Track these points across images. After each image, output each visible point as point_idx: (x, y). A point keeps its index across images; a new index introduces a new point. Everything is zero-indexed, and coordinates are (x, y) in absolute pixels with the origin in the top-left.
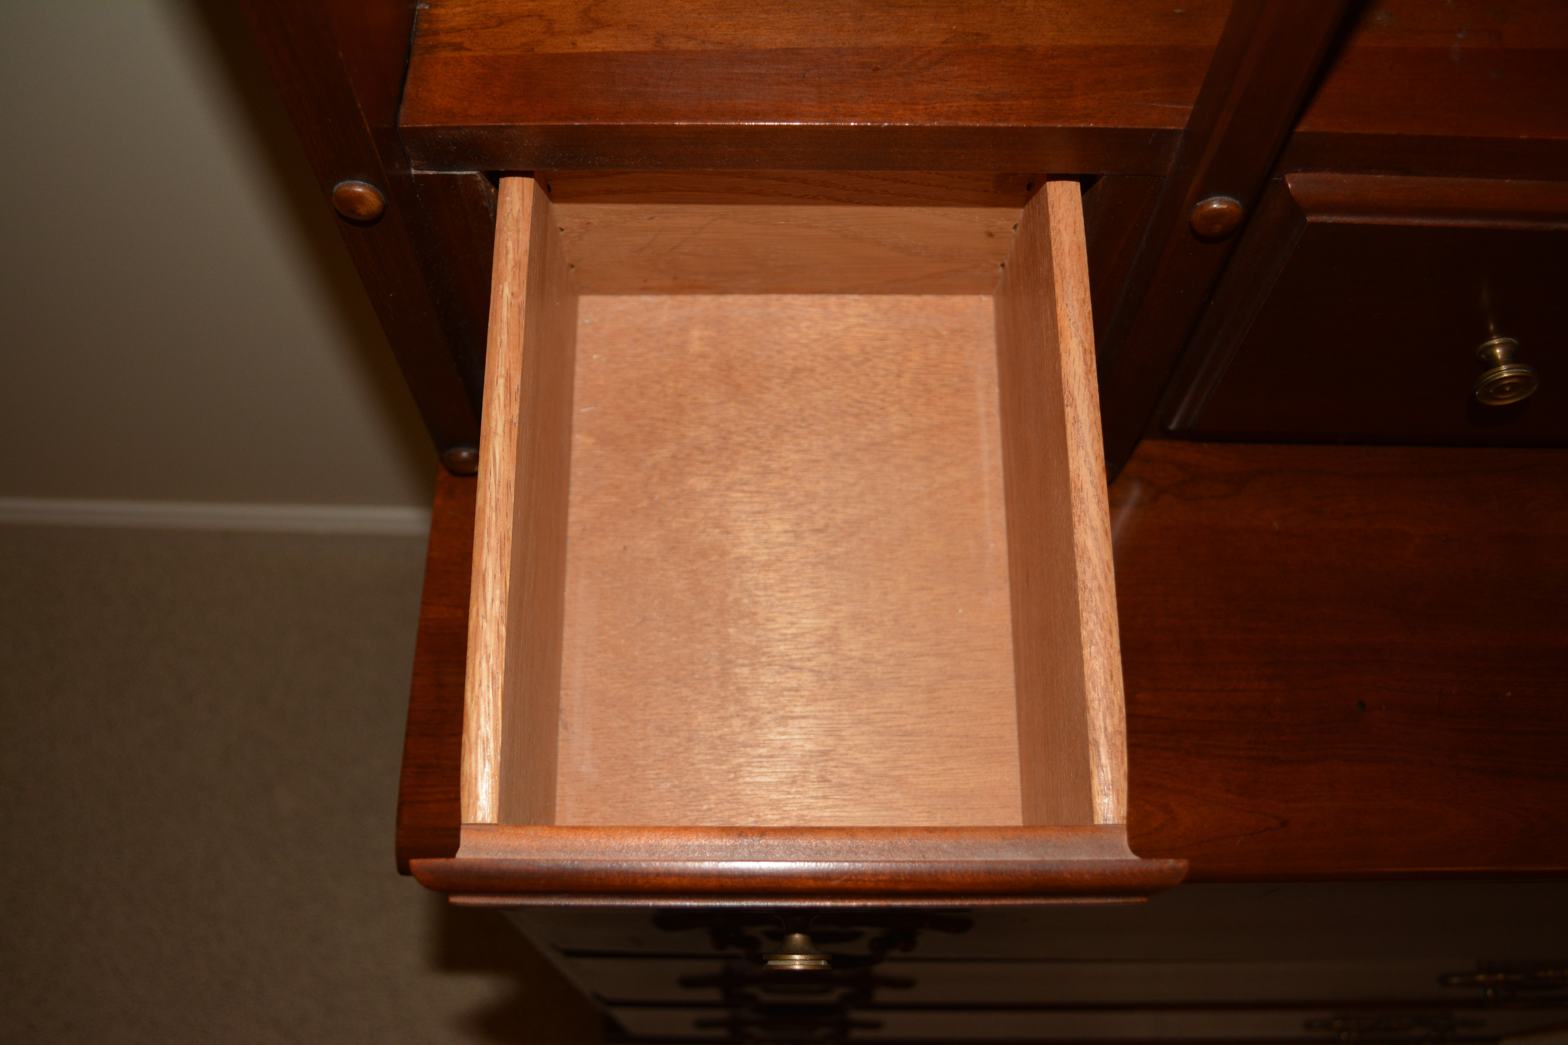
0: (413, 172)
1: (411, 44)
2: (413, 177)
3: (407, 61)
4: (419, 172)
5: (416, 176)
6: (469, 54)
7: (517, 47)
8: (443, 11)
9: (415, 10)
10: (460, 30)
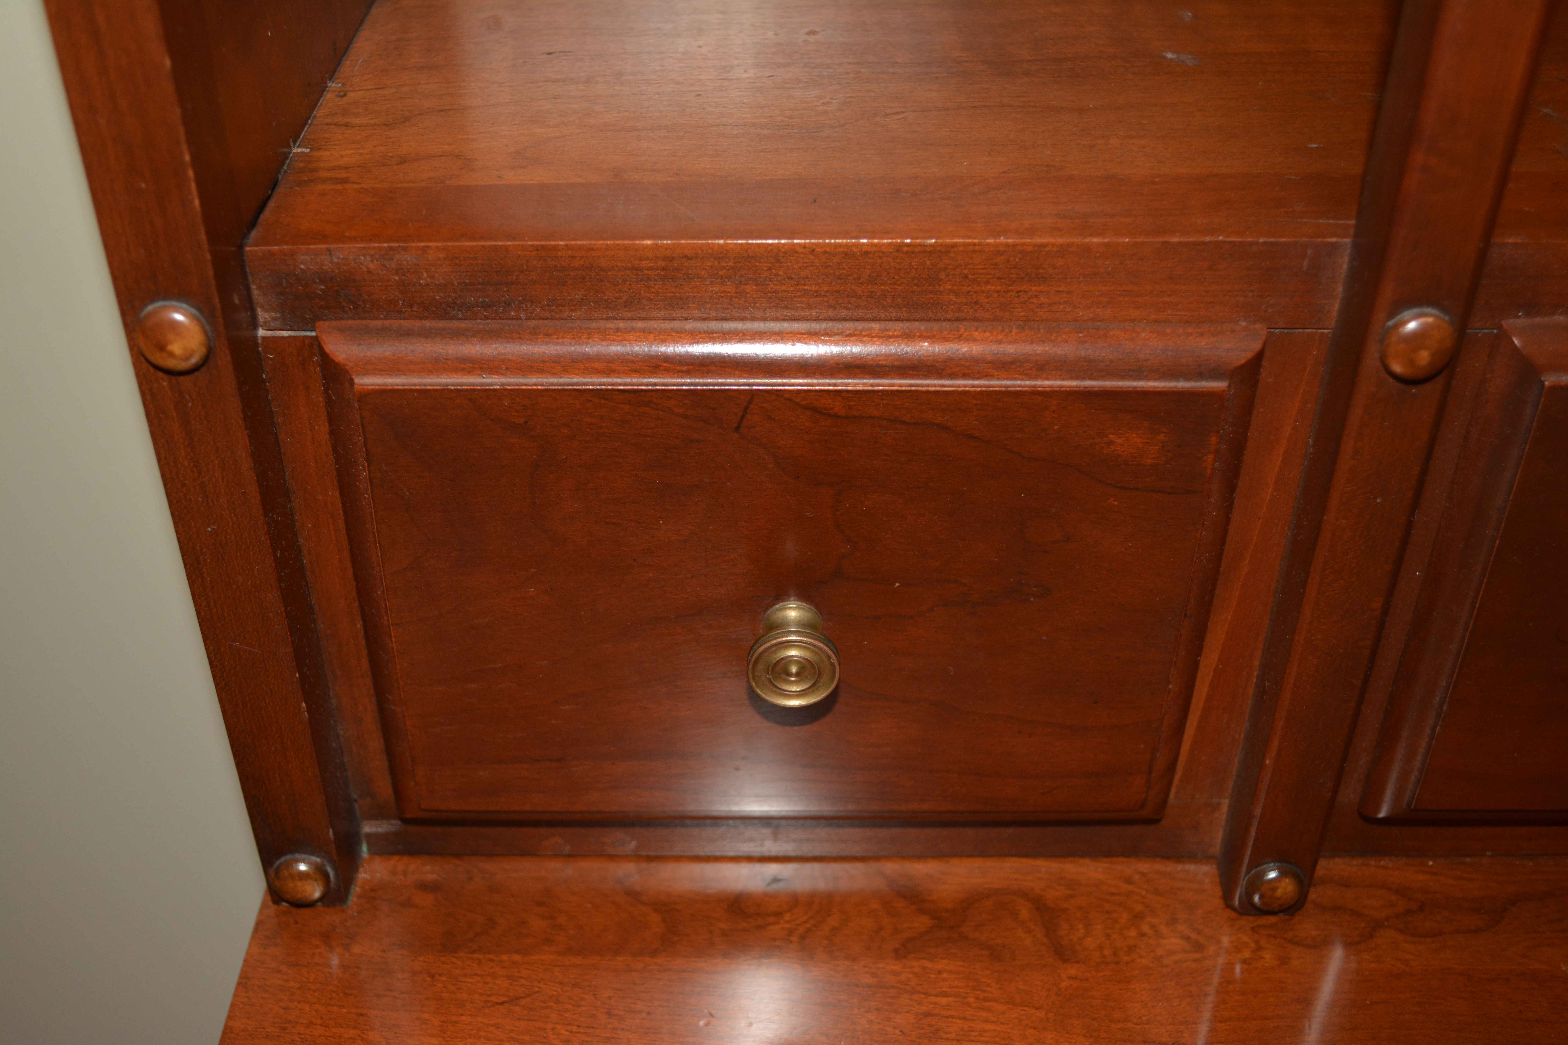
0: (261, 332)
1: (278, 179)
2: (260, 341)
3: (270, 192)
4: (269, 333)
5: (263, 338)
6: (355, 186)
7: (423, 180)
8: (327, 153)
9: (286, 156)
10: (347, 168)
